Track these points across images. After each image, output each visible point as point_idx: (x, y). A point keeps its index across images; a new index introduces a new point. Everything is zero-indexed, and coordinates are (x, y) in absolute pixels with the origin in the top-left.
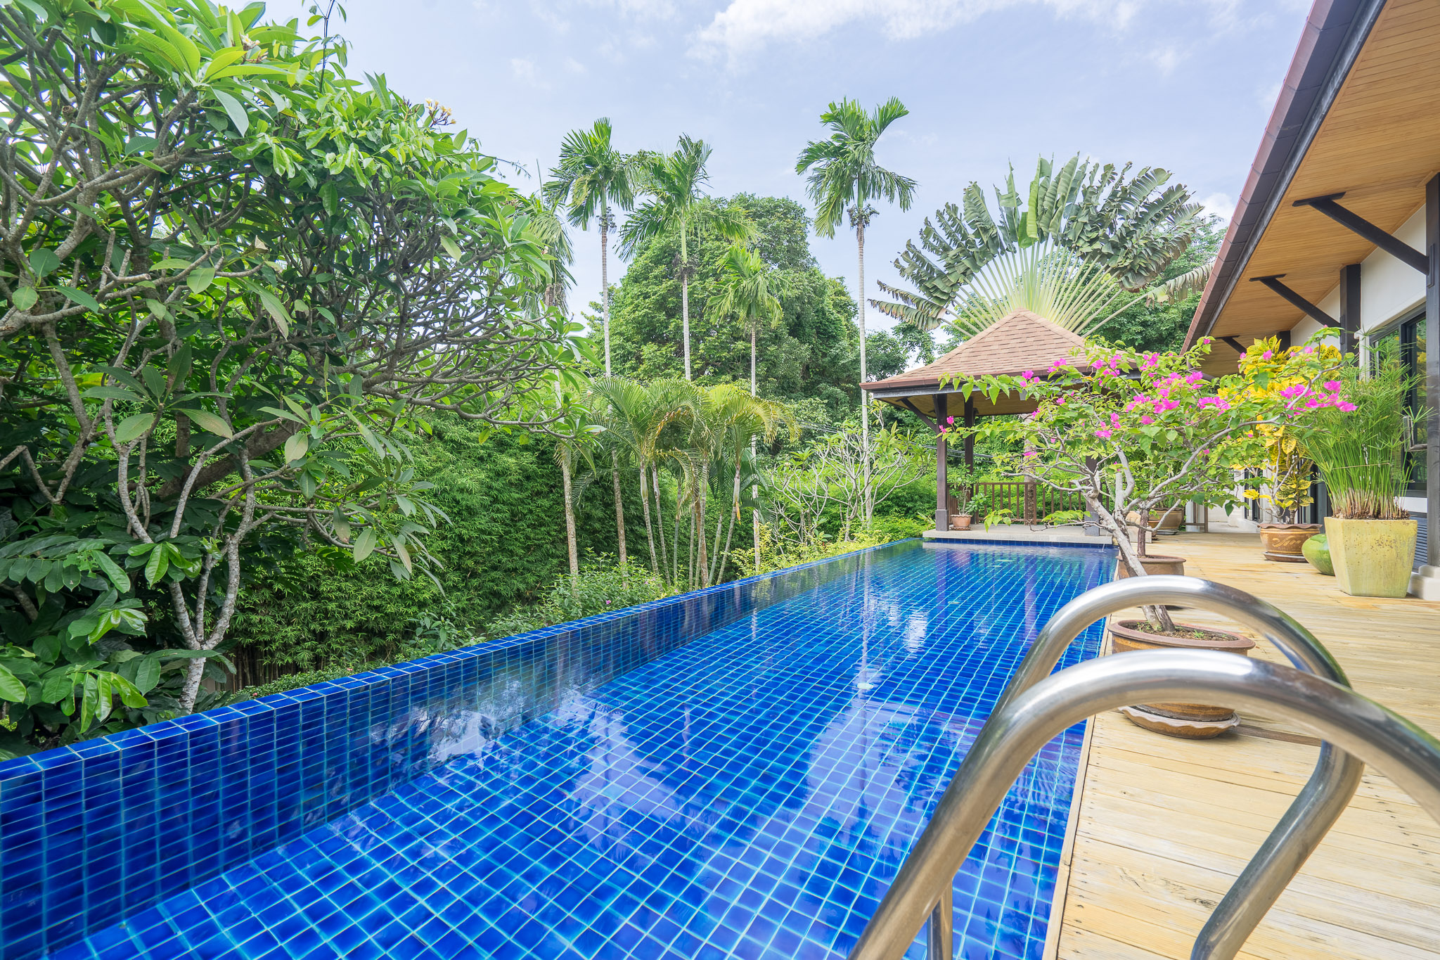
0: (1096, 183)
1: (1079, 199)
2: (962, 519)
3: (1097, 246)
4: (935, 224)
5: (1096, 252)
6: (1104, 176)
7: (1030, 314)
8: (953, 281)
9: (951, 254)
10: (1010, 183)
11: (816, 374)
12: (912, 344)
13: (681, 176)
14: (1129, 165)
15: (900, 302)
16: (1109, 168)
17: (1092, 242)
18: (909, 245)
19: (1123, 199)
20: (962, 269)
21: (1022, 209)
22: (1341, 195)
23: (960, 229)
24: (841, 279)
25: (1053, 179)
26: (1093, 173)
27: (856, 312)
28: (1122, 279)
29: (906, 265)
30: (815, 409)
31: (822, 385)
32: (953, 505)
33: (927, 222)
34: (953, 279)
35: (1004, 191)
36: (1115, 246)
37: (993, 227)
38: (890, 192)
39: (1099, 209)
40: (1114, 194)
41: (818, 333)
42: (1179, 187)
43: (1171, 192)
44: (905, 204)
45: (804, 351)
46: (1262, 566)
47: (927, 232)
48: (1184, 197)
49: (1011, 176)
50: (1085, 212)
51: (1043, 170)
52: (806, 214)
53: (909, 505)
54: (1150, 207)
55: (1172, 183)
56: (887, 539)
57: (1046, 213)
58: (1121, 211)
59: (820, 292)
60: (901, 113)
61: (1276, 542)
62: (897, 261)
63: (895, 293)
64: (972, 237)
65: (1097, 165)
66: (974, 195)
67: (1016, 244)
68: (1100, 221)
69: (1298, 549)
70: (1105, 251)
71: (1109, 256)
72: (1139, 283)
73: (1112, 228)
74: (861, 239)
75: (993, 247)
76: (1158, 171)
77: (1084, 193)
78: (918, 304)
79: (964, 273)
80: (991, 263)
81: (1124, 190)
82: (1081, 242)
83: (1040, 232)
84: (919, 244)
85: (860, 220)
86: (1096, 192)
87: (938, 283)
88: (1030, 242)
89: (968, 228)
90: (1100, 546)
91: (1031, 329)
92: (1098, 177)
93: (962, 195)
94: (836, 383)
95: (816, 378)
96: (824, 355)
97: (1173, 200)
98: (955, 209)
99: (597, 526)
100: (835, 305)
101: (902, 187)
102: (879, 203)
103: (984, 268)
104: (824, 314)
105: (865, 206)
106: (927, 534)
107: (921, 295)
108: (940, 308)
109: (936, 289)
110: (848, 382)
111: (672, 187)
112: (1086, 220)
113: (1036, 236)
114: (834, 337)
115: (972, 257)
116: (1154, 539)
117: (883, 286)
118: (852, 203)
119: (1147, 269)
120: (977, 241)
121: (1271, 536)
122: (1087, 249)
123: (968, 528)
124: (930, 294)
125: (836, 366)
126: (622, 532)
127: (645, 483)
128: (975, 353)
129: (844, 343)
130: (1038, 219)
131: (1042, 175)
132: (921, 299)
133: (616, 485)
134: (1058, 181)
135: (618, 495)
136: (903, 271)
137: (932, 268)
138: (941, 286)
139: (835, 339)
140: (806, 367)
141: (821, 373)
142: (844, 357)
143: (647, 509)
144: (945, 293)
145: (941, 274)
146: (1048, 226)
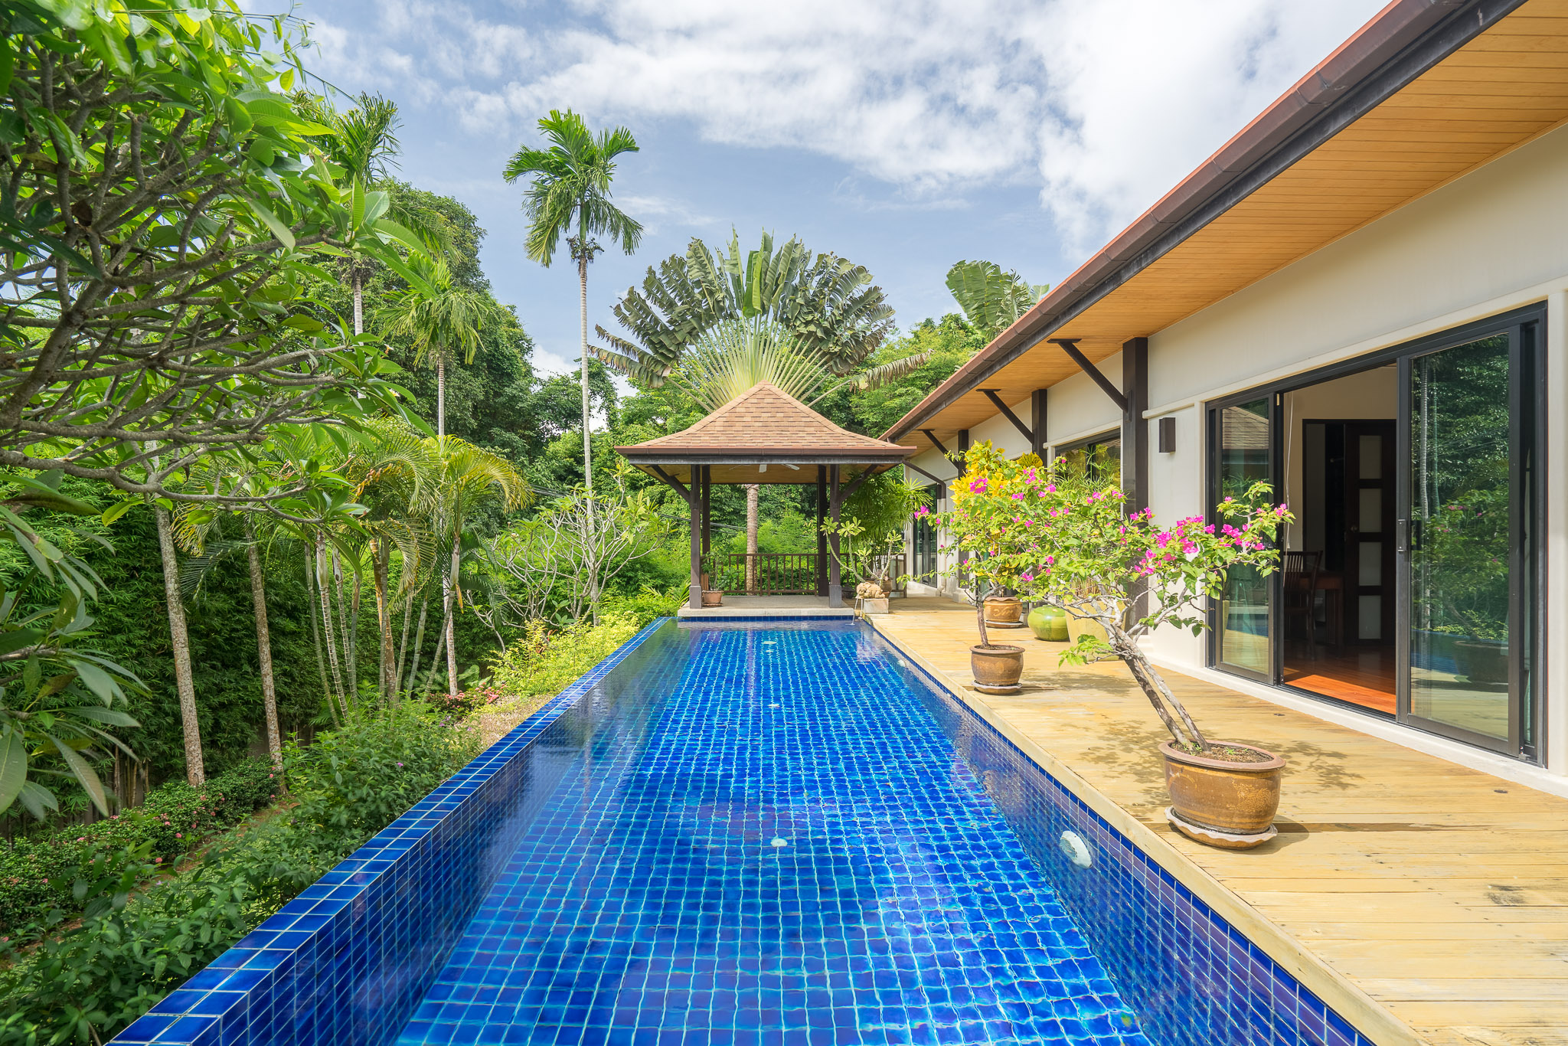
0: (810, 269)
2: (714, 595)
3: (812, 328)
4: (659, 275)
5: (811, 333)
6: (817, 265)
7: (774, 389)
8: (680, 339)
9: (676, 310)
10: (733, 249)
11: (486, 415)
13: (354, 143)
14: (841, 261)
15: (620, 352)
16: (821, 258)
17: (807, 323)
18: (632, 292)
20: (688, 328)
21: (745, 280)
22: (1078, 340)
23: (685, 285)
24: (513, 308)
25: (773, 256)
26: (808, 259)
27: (530, 349)
28: (831, 362)
29: (626, 313)
33: (651, 272)
34: (678, 338)
35: (728, 256)
36: (826, 331)
37: (718, 290)
38: (615, 230)
39: (811, 293)
41: (489, 367)
42: (877, 288)
43: (870, 291)
44: (629, 247)
47: (651, 282)
48: (880, 299)
49: (735, 244)
51: (767, 245)
53: (630, 574)
54: (854, 301)
55: (872, 283)
57: (769, 289)
59: (494, 320)
60: (631, 147)
61: (996, 612)
62: (618, 307)
63: (616, 342)
64: (697, 296)
65: (811, 252)
66: (700, 254)
67: (740, 313)
68: (813, 305)
70: (818, 334)
71: (821, 340)
72: (842, 369)
74: (584, 276)
75: (717, 311)
76: (861, 270)
78: (641, 359)
79: (690, 333)
80: (715, 327)
82: (798, 323)
83: (763, 306)
84: (642, 293)
85: (583, 254)
87: (663, 338)
88: (753, 313)
92: (812, 263)
93: (688, 249)
94: (511, 427)
95: (487, 420)
96: (497, 394)
97: (871, 299)
98: (681, 263)
99: (216, 622)
100: (510, 338)
101: (628, 230)
102: (602, 238)
103: (709, 331)
104: (497, 346)
105: (588, 239)
106: (681, 612)
107: (645, 349)
108: (664, 366)
109: (663, 345)
110: (525, 429)
112: (802, 302)
113: (759, 308)
114: (509, 375)
115: (698, 317)
117: (601, 332)
118: (574, 230)
119: (852, 358)
120: (703, 301)
121: (993, 608)
122: (803, 330)
123: (720, 605)
124: (656, 352)
125: (512, 409)
126: (265, 631)
127: (326, 561)
128: (729, 424)
129: (522, 382)
130: (762, 291)
131: (765, 249)
132: (645, 354)
133: (254, 564)
134: (778, 258)
135: (257, 578)
136: (624, 320)
137: (657, 321)
138: (667, 343)
139: (510, 377)
140: (475, 407)
141: (493, 415)
142: (519, 399)
143: (324, 595)
144: (670, 351)
145: (665, 331)
146: (770, 301)
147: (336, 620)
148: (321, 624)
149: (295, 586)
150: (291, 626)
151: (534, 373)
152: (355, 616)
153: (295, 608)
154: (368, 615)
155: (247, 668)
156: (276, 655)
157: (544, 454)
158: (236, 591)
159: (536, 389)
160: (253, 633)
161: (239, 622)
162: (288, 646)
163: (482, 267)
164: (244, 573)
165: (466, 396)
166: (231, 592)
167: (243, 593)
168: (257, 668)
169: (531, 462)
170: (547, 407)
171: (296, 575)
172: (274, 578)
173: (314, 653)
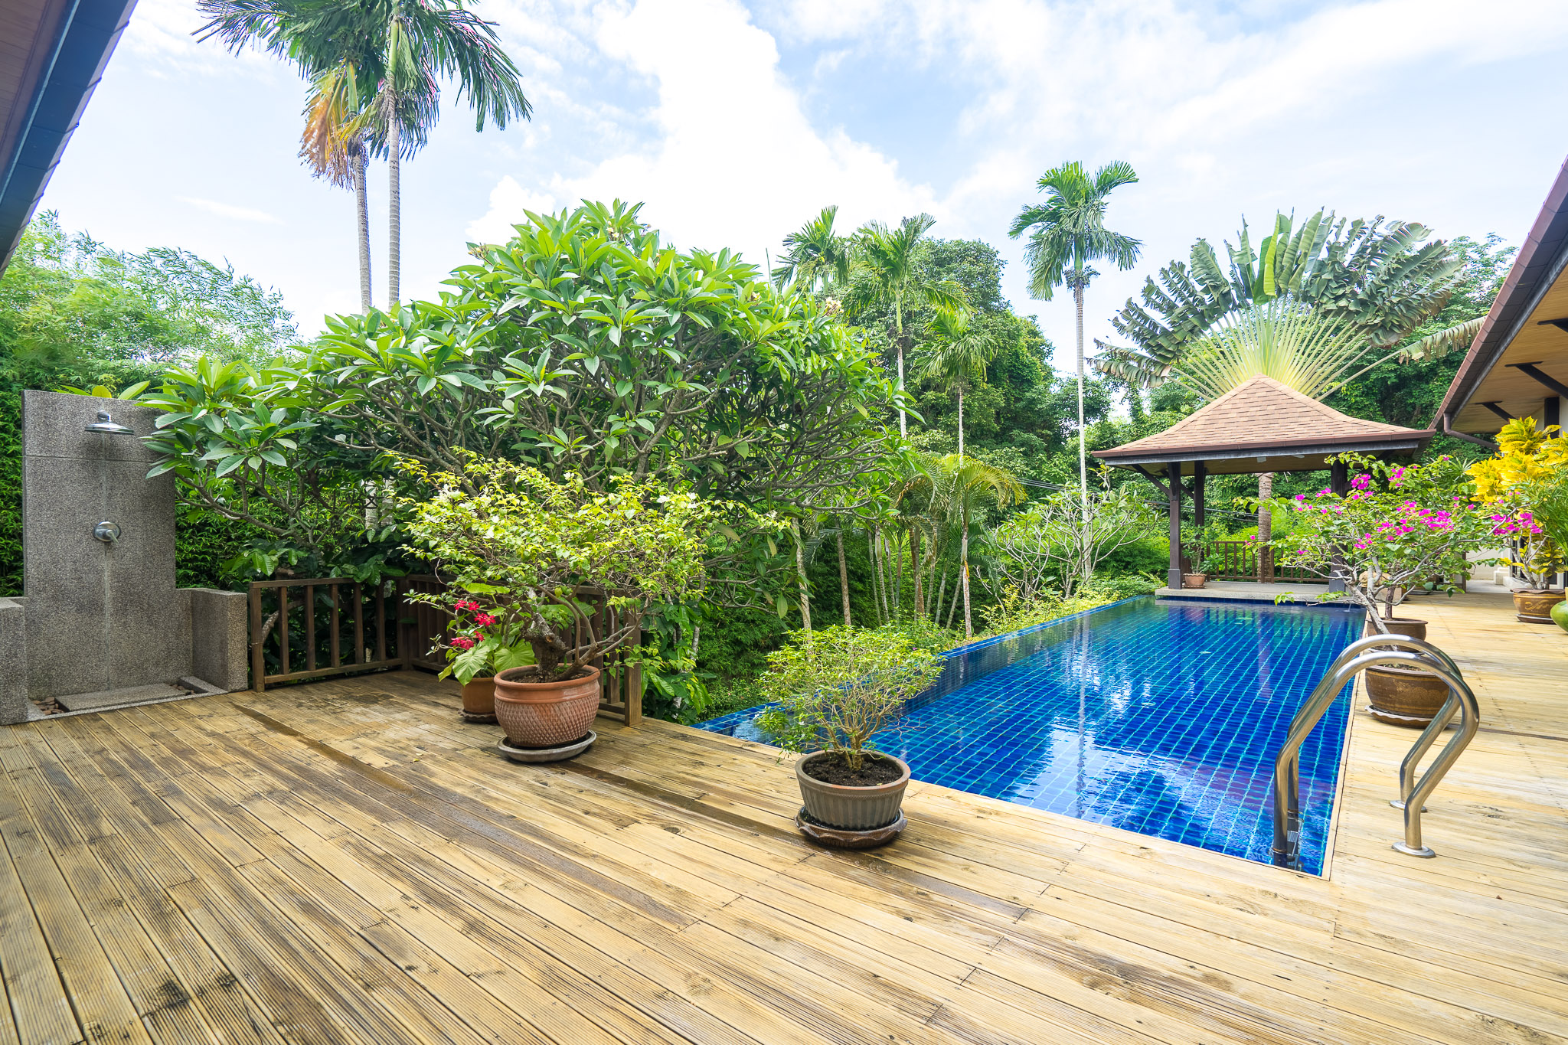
0: (1343, 239)
1: (1324, 254)
2: (1196, 577)
3: (1343, 303)
4: (1158, 282)
5: (1340, 310)
6: (1350, 233)
7: (1270, 381)
8: (1179, 339)
9: (1177, 311)
10: (1244, 238)
11: (1008, 419)
12: (1115, 384)
14: (1380, 219)
16: (1358, 224)
17: (1337, 298)
18: (1130, 303)
19: (1373, 255)
20: (1189, 327)
21: (1256, 266)
23: (1186, 285)
24: (1034, 317)
25: (1293, 234)
26: (1339, 227)
27: (1050, 352)
28: (1372, 335)
29: (1124, 322)
30: (1011, 459)
31: (1015, 432)
32: (1186, 565)
33: (1149, 280)
34: (1179, 337)
35: (1237, 247)
36: (1362, 303)
37: (1226, 283)
38: (1111, 252)
39: (1346, 264)
40: (1363, 249)
41: (1011, 377)
42: (1439, 243)
43: (1429, 248)
44: (1127, 264)
45: (998, 396)
46: (1512, 627)
47: (1149, 290)
48: (1444, 253)
49: (1245, 232)
50: (1330, 268)
51: (1283, 225)
52: (999, 257)
53: (1127, 559)
54: (1405, 263)
55: (1431, 239)
56: (1115, 595)
57: (1287, 271)
58: (1370, 267)
59: (1013, 335)
61: (1528, 606)
62: (1116, 319)
63: (1114, 351)
64: (1201, 295)
65: (1344, 220)
66: (1202, 253)
67: (1250, 301)
68: (1347, 277)
69: (1547, 611)
70: (1352, 308)
71: (1356, 313)
72: (1388, 340)
73: (1360, 284)
74: (1079, 301)
75: (1223, 304)
76: (1414, 227)
77: (1329, 250)
78: (1139, 363)
79: (1191, 331)
80: (1222, 320)
81: (1375, 248)
82: (1325, 299)
83: (1279, 292)
84: (1140, 302)
85: (1079, 282)
86: (1343, 249)
87: (1161, 341)
88: (1267, 299)
89: (1196, 285)
90: (1346, 606)
91: (1272, 396)
92: (1344, 233)
93: (1189, 252)
94: (1030, 427)
95: (1008, 423)
96: (1017, 400)
97: (1431, 255)
98: (1182, 267)
100: (1029, 347)
101: (1124, 250)
102: (1102, 264)
103: (1214, 325)
104: (1019, 358)
105: (1083, 268)
106: (1158, 592)
107: (1144, 353)
108: (1163, 366)
109: (1160, 347)
110: (1044, 428)
111: (887, 262)
112: (1330, 277)
113: (1274, 294)
114: (1028, 381)
115: (1201, 316)
116: (1406, 600)
117: (1100, 344)
118: (1070, 266)
119: (1400, 327)
120: (1206, 297)
121: (1523, 601)
122: (1331, 306)
123: (1202, 587)
124: (1153, 352)
125: (1032, 410)
126: (846, 587)
127: (880, 545)
128: (1211, 421)
129: (1041, 386)
130: (1277, 276)
131: (1281, 230)
132: (1143, 357)
133: (840, 544)
134: (1299, 237)
135: (841, 553)
136: (1122, 329)
137: (1155, 325)
138: (1165, 344)
139: (1030, 383)
140: (998, 413)
141: (1014, 419)
142: (1040, 402)
143: (881, 568)
144: (1170, 352)
145: (1165, 332)
146: (1287, 283)
147: (887, 585)
148: (879, 586)
149: (862, 560)
150: (860, 587)
151: (1055, 374)
152: (900, 582)
153: (862, 575)
154: (909, 584)
155: (835, 611)
156: (852, 605)
157: (1062, 450)
158: (830, 562)
159: (1055, 389)
160: (839, 589)
161: (831, 581)
162: (860, 600)
163: (1003, 292)
164: (834, 550)
165: (989, 405)
166: (827, 562)
167: (833, 563)
168: (841, 612)
169: (1049, 458)
170: (1065, 406)
171: (863, 553)
172: (850, 554)
173: (874, 607)
